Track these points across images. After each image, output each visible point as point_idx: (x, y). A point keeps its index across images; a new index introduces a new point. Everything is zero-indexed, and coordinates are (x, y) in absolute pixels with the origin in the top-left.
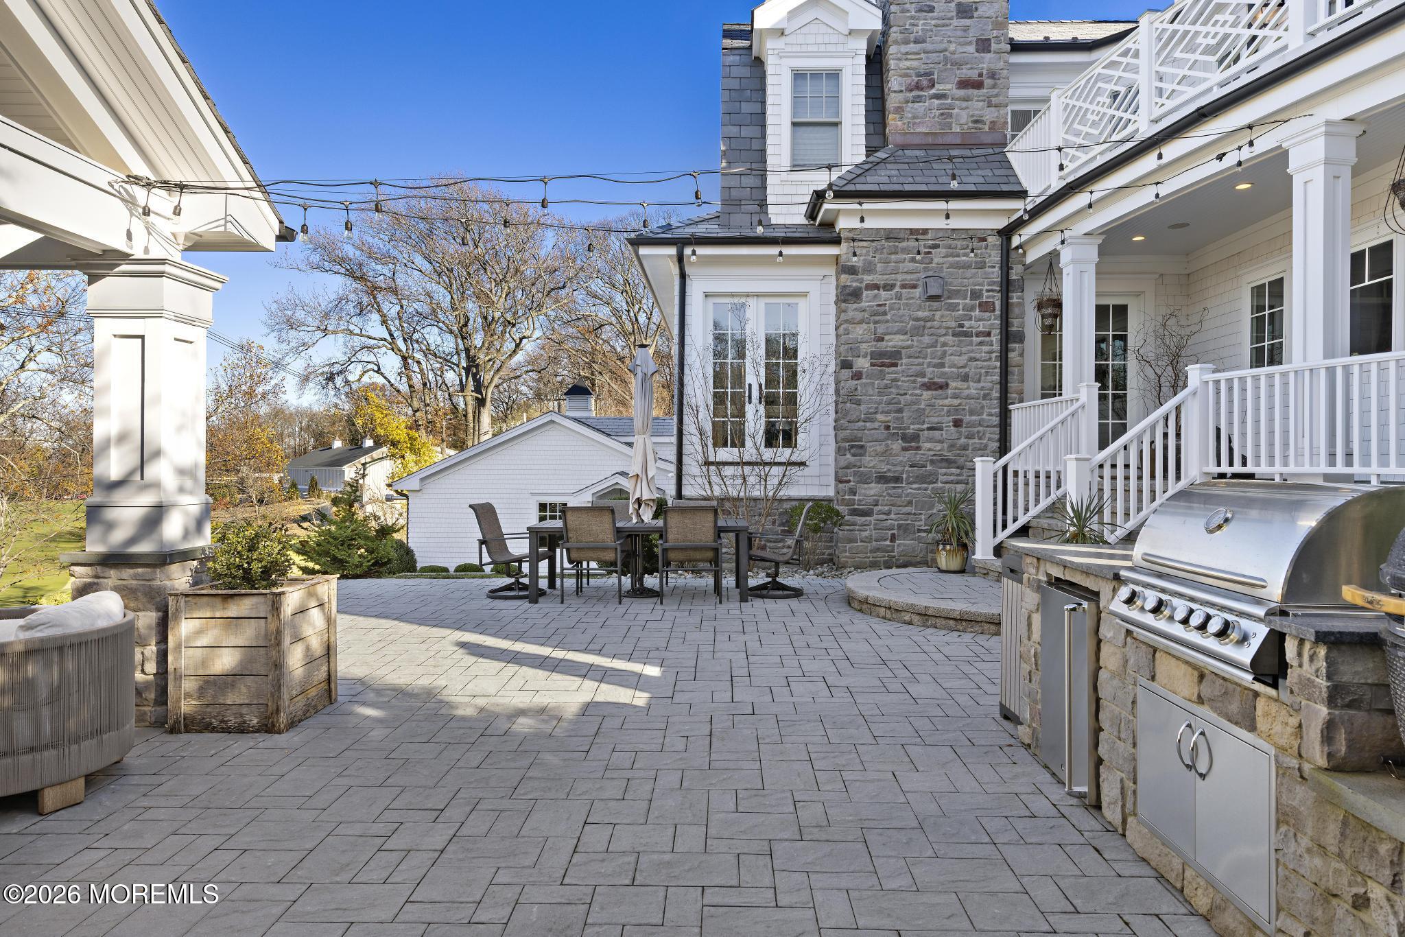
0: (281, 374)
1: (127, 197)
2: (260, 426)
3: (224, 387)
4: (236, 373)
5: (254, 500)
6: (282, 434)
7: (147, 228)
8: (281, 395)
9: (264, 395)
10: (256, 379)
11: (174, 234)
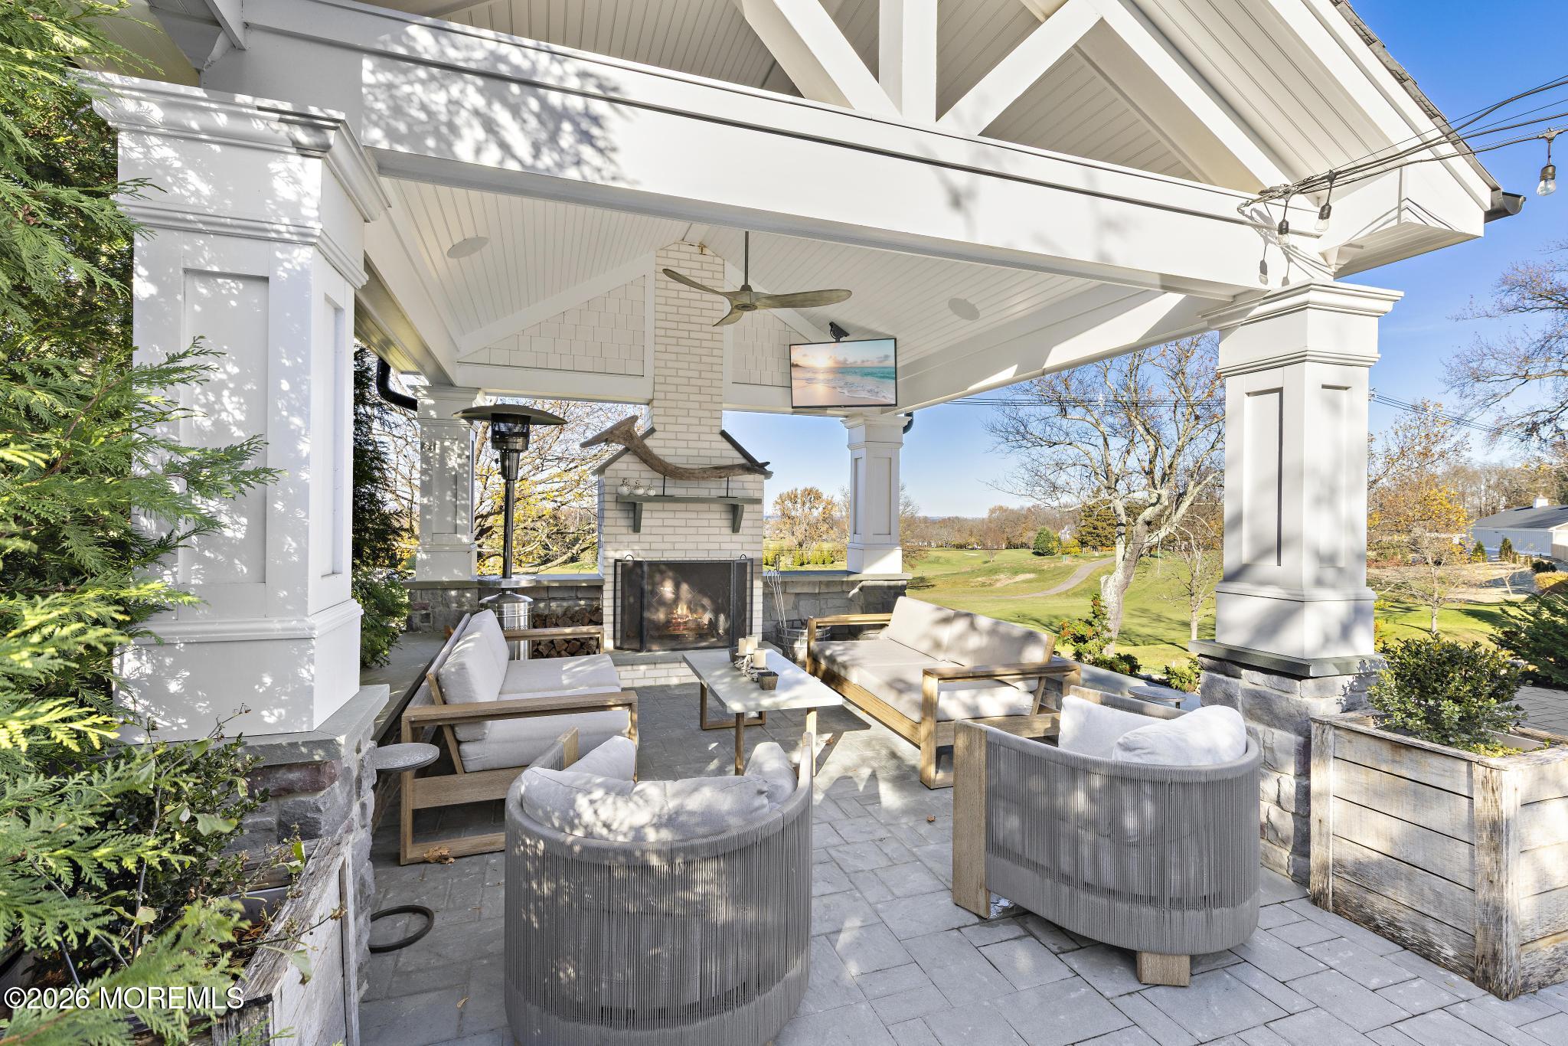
0: (1465, 430)
1: (1261, 221)
2: (1437, 486)
3: (1395, 450)
4: (1409, 435)
5: (1430, 561)
6: (1463, 494)
7: (1286, 254)
8: (1464, 453)
9: (1442, 455)
10: (1433, 439)
11: (1324, 255)
